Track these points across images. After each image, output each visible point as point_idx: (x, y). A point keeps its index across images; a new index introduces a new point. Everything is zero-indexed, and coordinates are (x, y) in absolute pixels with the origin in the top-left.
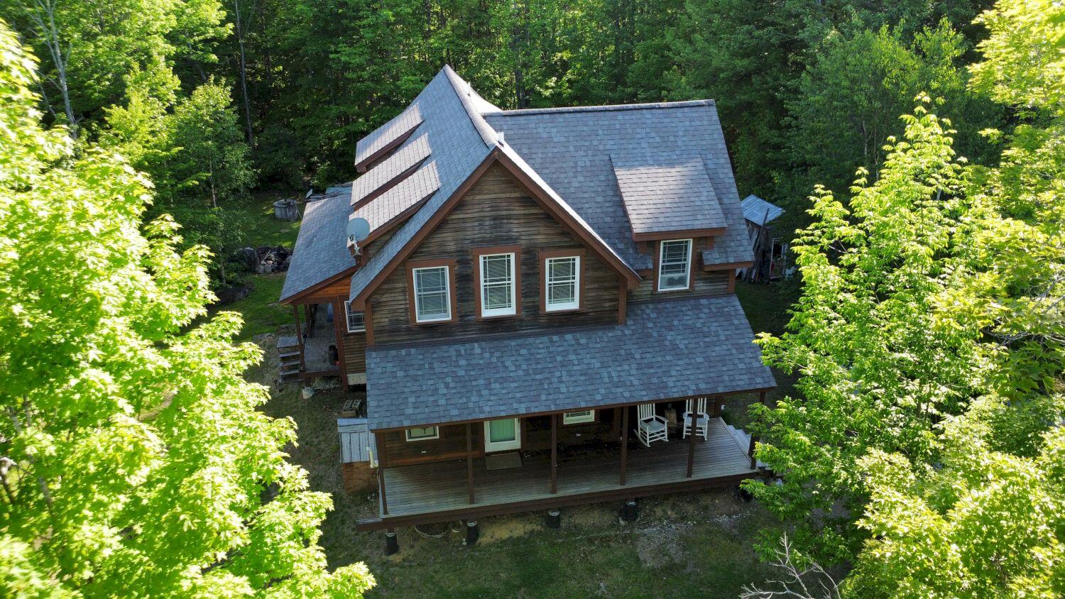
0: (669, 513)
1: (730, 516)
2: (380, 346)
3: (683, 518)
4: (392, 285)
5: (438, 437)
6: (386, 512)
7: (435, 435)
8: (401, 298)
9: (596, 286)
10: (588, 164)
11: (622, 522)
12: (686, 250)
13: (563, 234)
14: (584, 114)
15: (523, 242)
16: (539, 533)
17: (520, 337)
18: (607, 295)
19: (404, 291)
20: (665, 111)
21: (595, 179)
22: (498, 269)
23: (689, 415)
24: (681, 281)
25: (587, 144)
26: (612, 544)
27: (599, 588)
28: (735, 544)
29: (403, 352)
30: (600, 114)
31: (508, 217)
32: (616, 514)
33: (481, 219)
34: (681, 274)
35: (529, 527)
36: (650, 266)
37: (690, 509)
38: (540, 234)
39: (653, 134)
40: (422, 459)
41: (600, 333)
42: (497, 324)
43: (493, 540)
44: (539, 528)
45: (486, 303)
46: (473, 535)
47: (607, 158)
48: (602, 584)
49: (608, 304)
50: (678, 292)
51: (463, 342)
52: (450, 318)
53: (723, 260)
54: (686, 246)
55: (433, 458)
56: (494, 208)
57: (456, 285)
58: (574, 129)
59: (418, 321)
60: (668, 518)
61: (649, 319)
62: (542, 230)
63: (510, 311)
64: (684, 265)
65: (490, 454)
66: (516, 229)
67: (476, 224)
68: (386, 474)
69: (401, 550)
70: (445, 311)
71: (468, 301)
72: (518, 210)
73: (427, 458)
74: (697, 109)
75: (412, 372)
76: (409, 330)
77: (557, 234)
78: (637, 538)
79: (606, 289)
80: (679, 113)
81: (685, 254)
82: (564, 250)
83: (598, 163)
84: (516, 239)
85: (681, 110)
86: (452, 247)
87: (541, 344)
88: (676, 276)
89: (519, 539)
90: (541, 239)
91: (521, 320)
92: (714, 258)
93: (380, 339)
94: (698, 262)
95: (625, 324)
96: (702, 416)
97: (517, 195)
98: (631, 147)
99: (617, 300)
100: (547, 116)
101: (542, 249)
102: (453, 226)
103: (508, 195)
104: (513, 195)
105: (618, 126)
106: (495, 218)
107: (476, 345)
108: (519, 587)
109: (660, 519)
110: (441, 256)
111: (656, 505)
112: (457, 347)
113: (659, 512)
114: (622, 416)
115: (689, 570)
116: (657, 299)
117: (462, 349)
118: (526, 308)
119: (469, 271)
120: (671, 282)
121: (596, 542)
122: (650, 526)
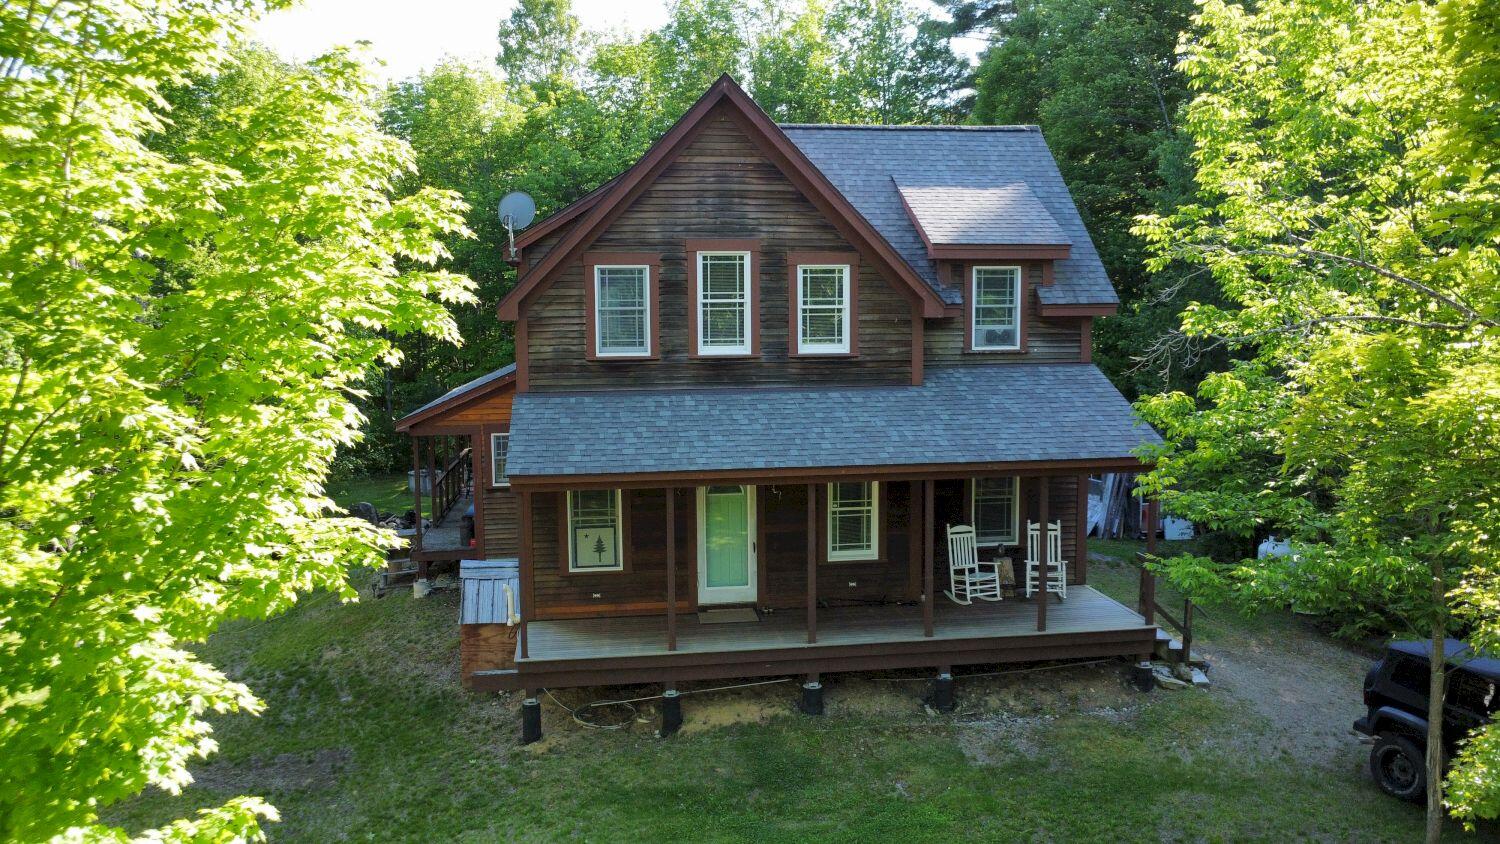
0: (1012, 703)
1: (1116, 709)
2: (536, 391)
3: (1036, 711)
4: (563, 292)
5: (621, 568)
6: (525, 654)
7: (616, 564)
8: (574, 313)
9: (876, 317)
10: (860, 183)
11: (929, 711)
12: (1012, 286)
13: (825, 227)
14: (853, 132)
15: (764, 236)
16: (785, 720)
17: (757, 391)
18: (892, 334)
19: (580, 303)
20: (968, 134)
21: (871, 200)
22: (724, 276)
23: (1034, 568)
24: (1007, 338)
25: (858, 162)
26: (915, 736)
27: (894, 790)
28: (1132, 741)
29: (573, 400)
30: (875, 133)
31: (742, 195)
32: (920, 702)
33: (700, 194)
34: (1006, 327)
35: (769, 712)
36: (959, 301)
37: (1048, 698)
38: (790, 227)
39: (953, 157)
40: (593, 609)
41: (884, 394)
42: (722, 372)
43: (705, 727)
44: (787, 713)
45: (705, 335)
46: (672, 718)
47: (888, 178)
48: (899, 785)
49: (894, 350)
50: (1003, 353)
51: (668, 393)
52: (648, 354)
53: (1070, 300)
54: (1012, 280)
55: (612, 607)
56: (722, 178)
57: (660, 298)
58: (839, 146)
59: (599, 355)
60: (1010, 710)
61: (960, 382)
62: (793, 219)
63: (743, 349)
64: (1010, 310)
65: (705, 608)
66: (753, 213)
67: (693, 201)
68: (531, 628)
69: (546, 736)
70: (642, 344)
71: (677, 327)
72: (756, 185)
73: (601, 608)
74: (1015, 134)
75: (583, 420)
76: (583, 368)
77: (814, 226)
78: (959, 731)
79: (891, 323)
80: (990, 137)
81: (1011, 294)
82: (827, 254)
83: (874, 183)
84: (753, 230)
85: (992, 134)
86: (656, 234)
87: (792, 402)
88: (999, 328)
89: (751, 725)
90: (790, 232)
91: (760, 366)
92: (1054, 296)
93: (539, 382)
94: (1033, 303)
95: (922, 385)
96: (1054, 569)
97: (755, 160)
98: (921, 168)
99: (908, 344)
100: (801, 131)
101: (793, 248)
102: (655, 201)
103: (742, 160)
104: (749, 160)
105: (902, 147)
106: (722, 194)
107: (688, 398)
108: (751, 788)
109: (996, 712)
110: (640, 246)
111: (988, 694)
112: (659, 398)
113: (993, 701)
114: (924, 499)
115: (1053, 769)
116: (970, 360)
117: (666, 401)
118: (769, 345)
119: (682, 277)
120: (991, 338)
121: (887, 733)
122: (978, 719)
